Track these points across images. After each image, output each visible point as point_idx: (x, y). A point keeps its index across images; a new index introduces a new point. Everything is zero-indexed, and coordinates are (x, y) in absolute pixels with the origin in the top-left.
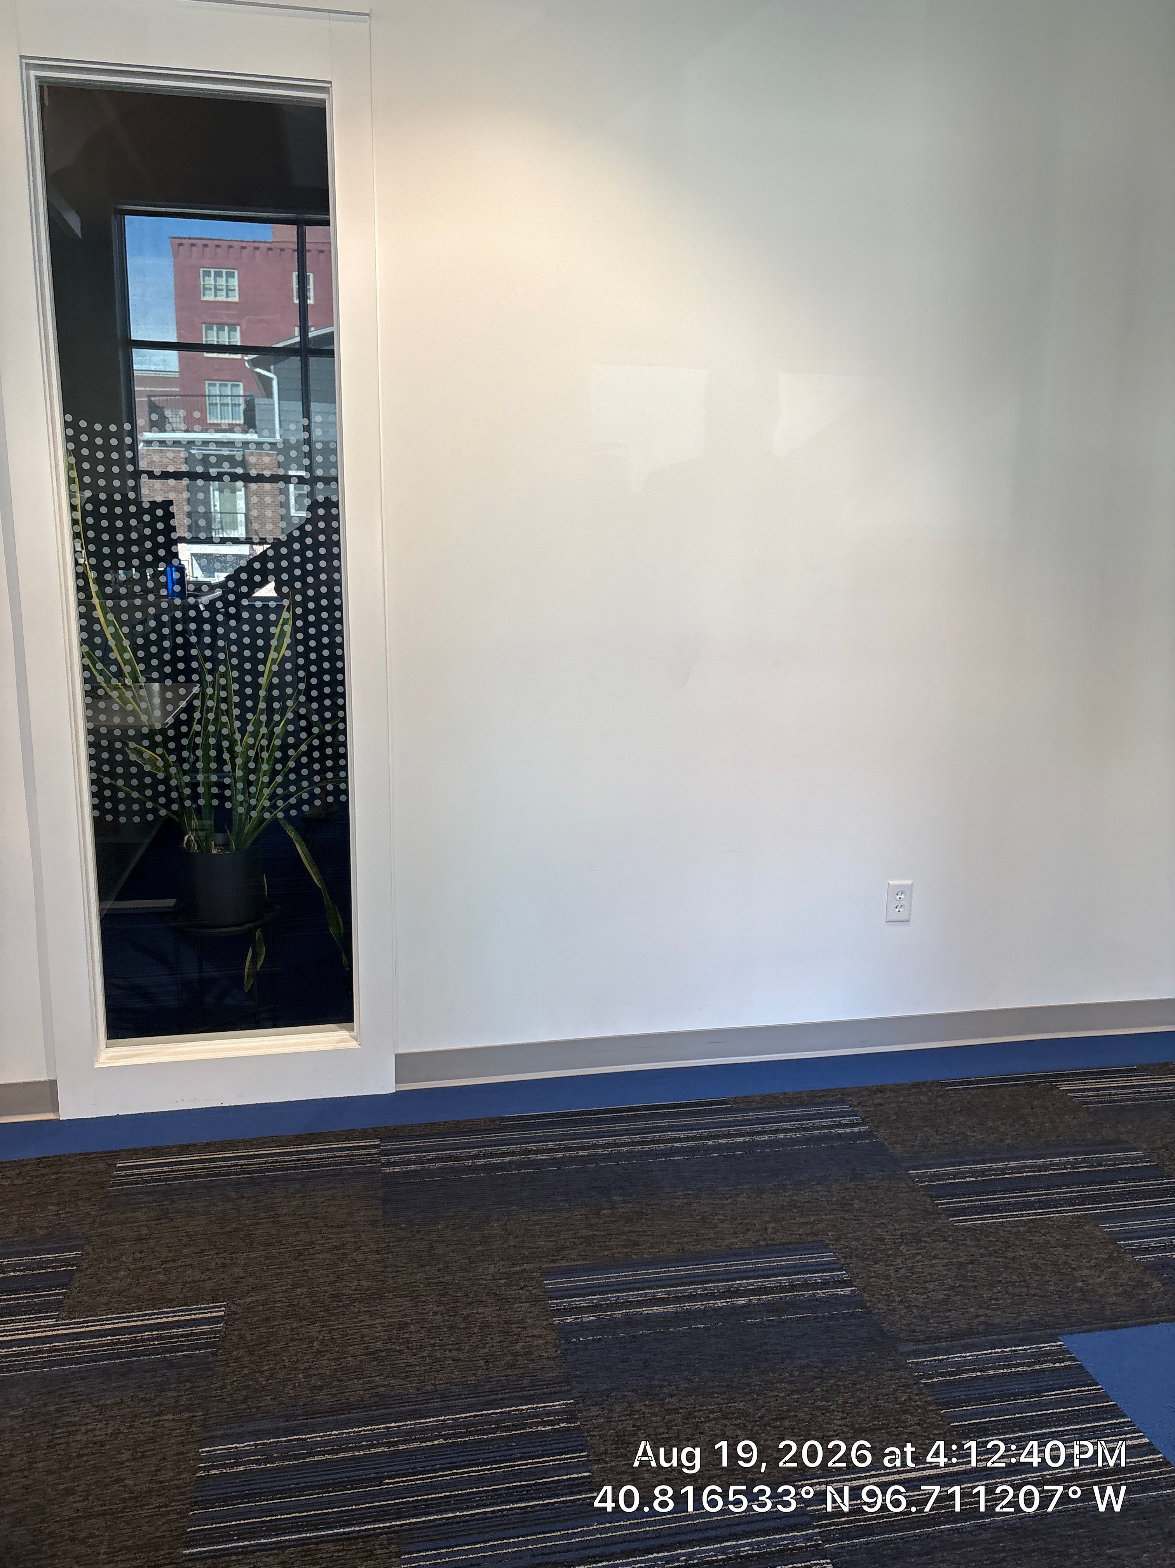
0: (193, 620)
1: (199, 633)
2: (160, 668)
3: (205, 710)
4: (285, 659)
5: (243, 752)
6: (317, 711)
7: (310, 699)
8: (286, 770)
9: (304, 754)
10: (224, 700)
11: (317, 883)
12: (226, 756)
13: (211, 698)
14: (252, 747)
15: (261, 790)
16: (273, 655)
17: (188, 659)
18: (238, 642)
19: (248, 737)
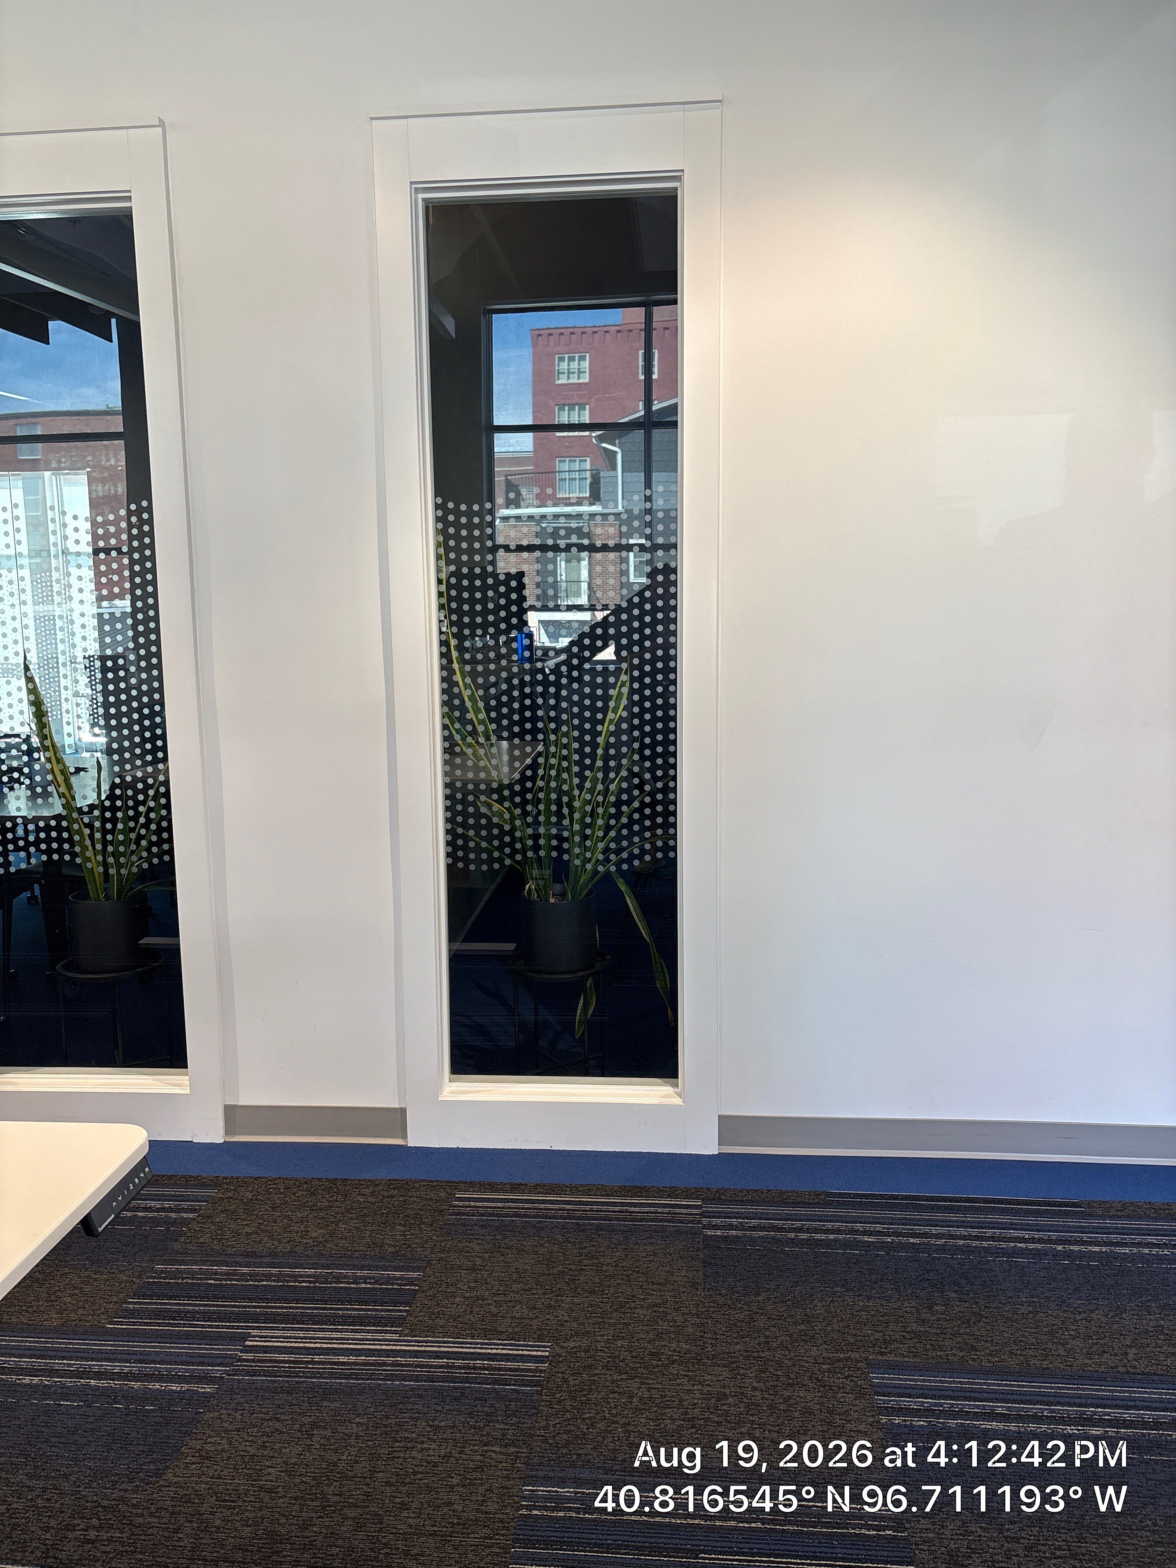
0: (540, 683)
1: (544, 695)
2: (509, 728)
3: (548, 767)
4: (621, 720)
5: (580, 808)
6: (649, 770)
7: (643, 758)
8: (619, 825)
9: (636, 810)
10: (565, 758)
11: (646, 937)
12: (565, 811)
13: (554, 756)
14: (589, 802)
15: (596, 844)
16: (610, 715)
17: (534, 719)
19: (586, 793)
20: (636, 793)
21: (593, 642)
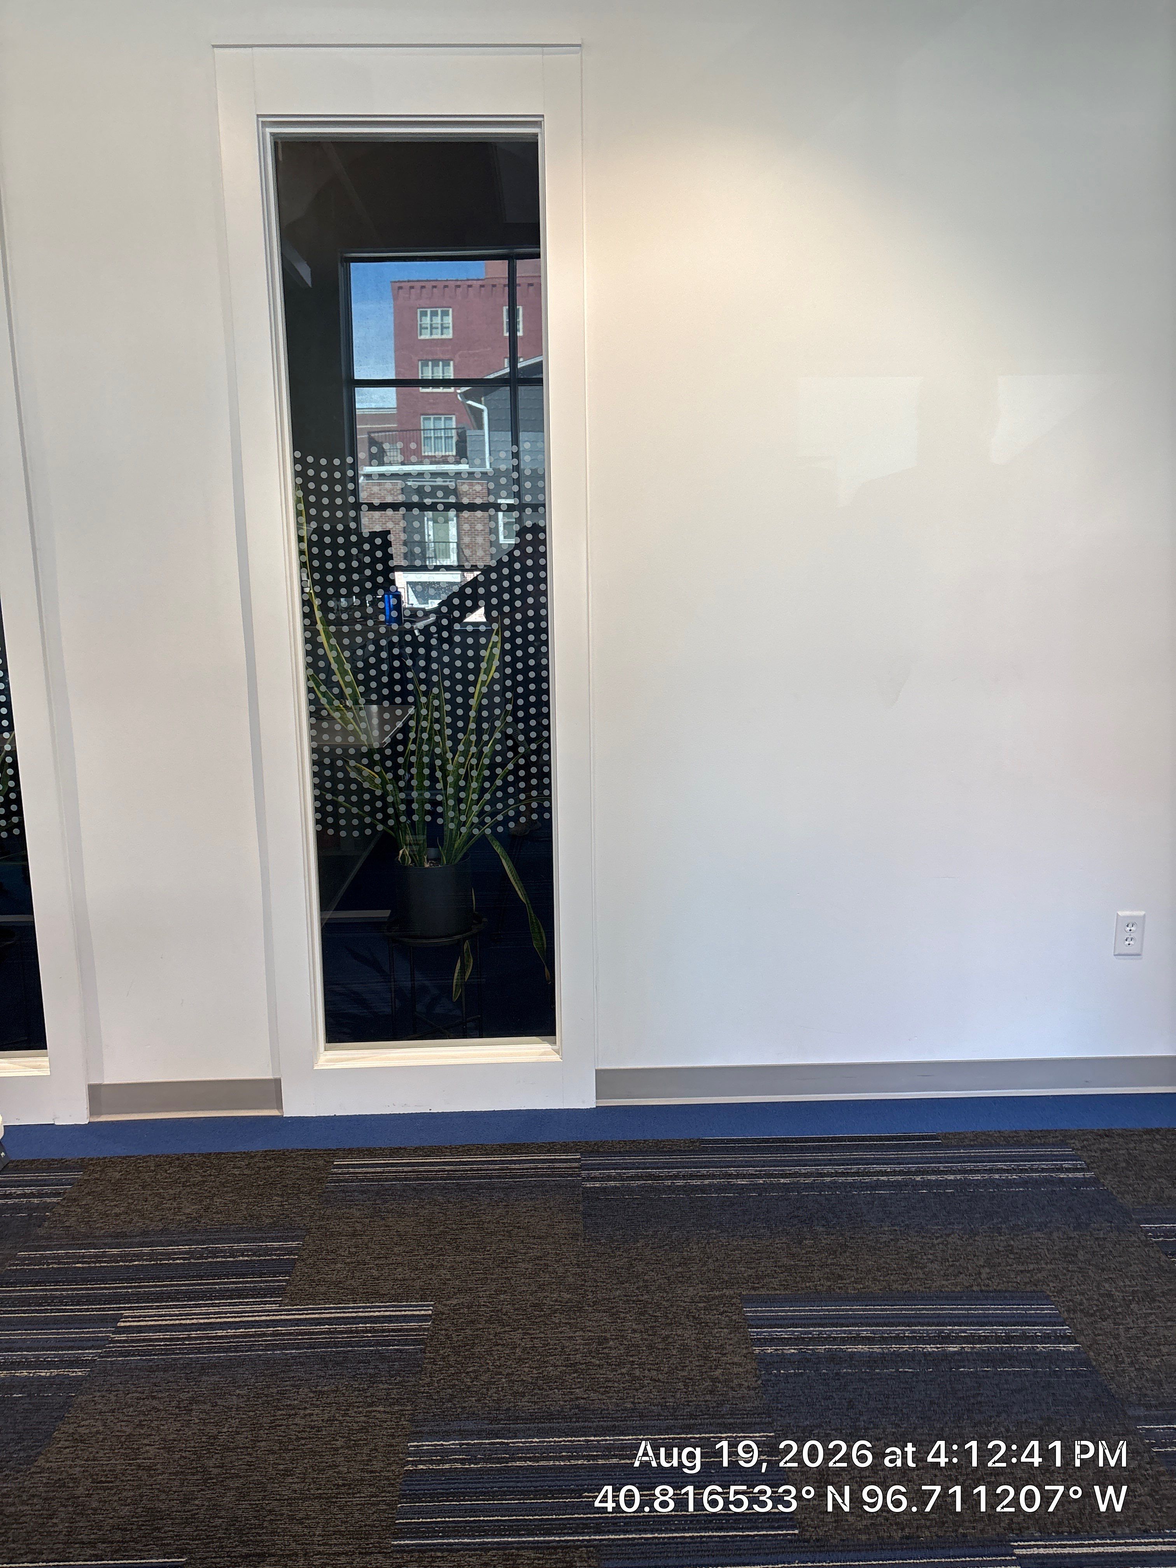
0: (408, 644)
1: (414, 656)
2: (378, 691)
3: (420, 730)
4: (494, 681)
5: (454, 771)
7: (517, 720)
8: (494, 788)
9: (510, 772)
10: (437, 721)
11: (522, 899)
12: (439, 774)
13: (425, 718)
14: (462, 765)
15: (470, 808)
16: (482, 677)
17: (404, 681)
18: (451, 665)
19: (459, 756)
20: (510, 755)
21: (462, 602)
